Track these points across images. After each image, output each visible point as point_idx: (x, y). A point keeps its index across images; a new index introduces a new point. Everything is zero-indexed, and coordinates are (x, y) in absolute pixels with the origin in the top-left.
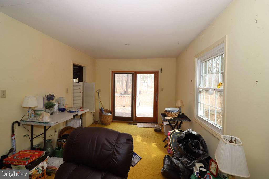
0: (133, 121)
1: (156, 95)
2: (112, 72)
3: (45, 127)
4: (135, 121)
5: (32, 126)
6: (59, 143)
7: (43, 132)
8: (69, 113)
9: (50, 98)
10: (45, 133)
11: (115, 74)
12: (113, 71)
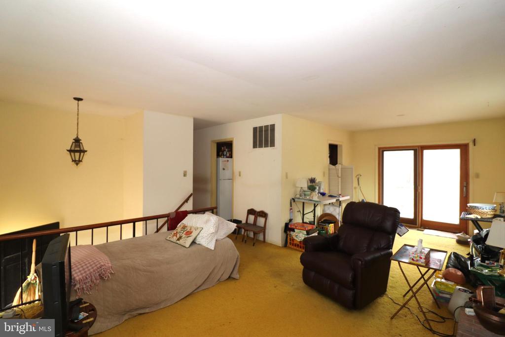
0: (416, 225)
1: (465, 185)
2: (379, 149)
3: (315, 204)
4: (421, 226)
5: (304, 203)
6: (321, 226)
7: (313, 208)
8: (330, 198)
9: (312, 181)
10: (314, 210)
11: (383, 152)
12: (380, 147)
